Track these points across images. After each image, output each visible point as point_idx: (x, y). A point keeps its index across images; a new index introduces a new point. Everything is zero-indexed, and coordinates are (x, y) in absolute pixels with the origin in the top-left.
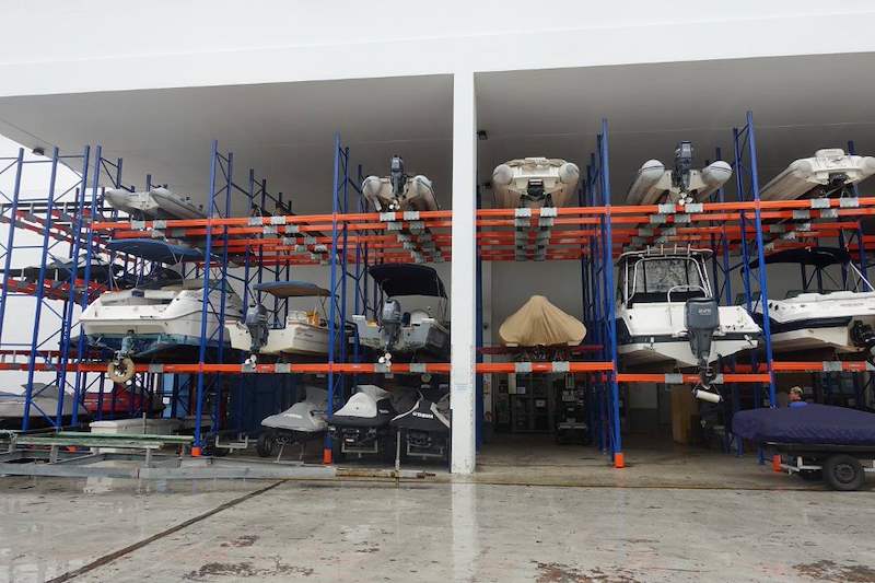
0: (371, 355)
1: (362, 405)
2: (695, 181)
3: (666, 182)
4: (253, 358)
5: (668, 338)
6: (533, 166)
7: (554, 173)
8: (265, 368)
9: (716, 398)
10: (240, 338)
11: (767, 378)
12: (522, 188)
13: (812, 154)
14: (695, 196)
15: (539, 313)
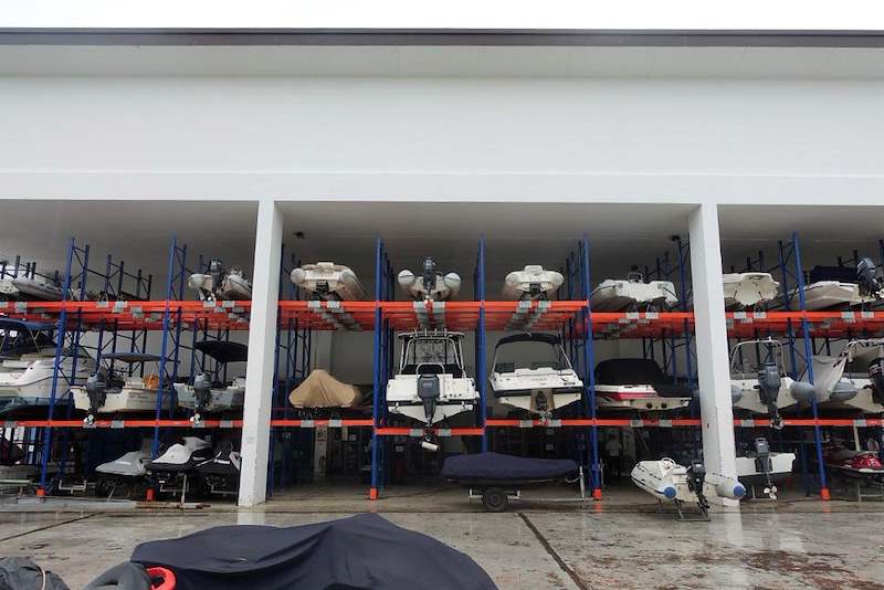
0: (184, 414)
1: (177, 455)
2: (441, 285)
3: (419, 286)
4: (91, 417)
5: (408, 403)
6: (322, 270)
7: (337, 276)
8: (103, 424)
9: (435, 447)
10: (82, 401)
11: (481, 432)
12: (312, 286)
13: (522, 269)
14: (439, 297)
15: (316, 383)
